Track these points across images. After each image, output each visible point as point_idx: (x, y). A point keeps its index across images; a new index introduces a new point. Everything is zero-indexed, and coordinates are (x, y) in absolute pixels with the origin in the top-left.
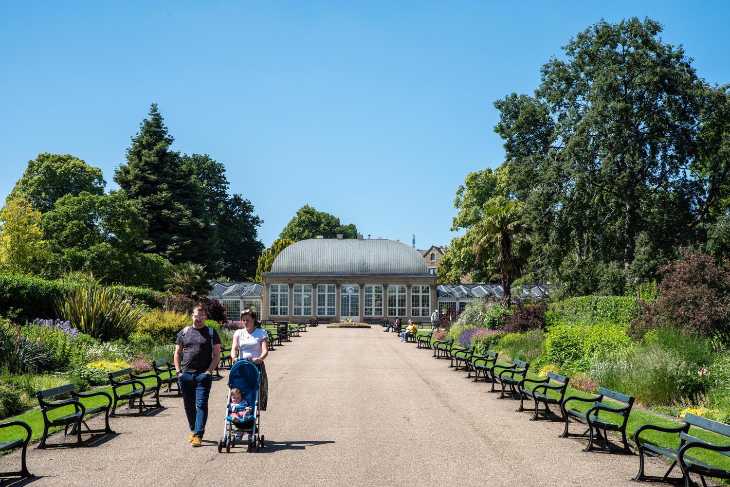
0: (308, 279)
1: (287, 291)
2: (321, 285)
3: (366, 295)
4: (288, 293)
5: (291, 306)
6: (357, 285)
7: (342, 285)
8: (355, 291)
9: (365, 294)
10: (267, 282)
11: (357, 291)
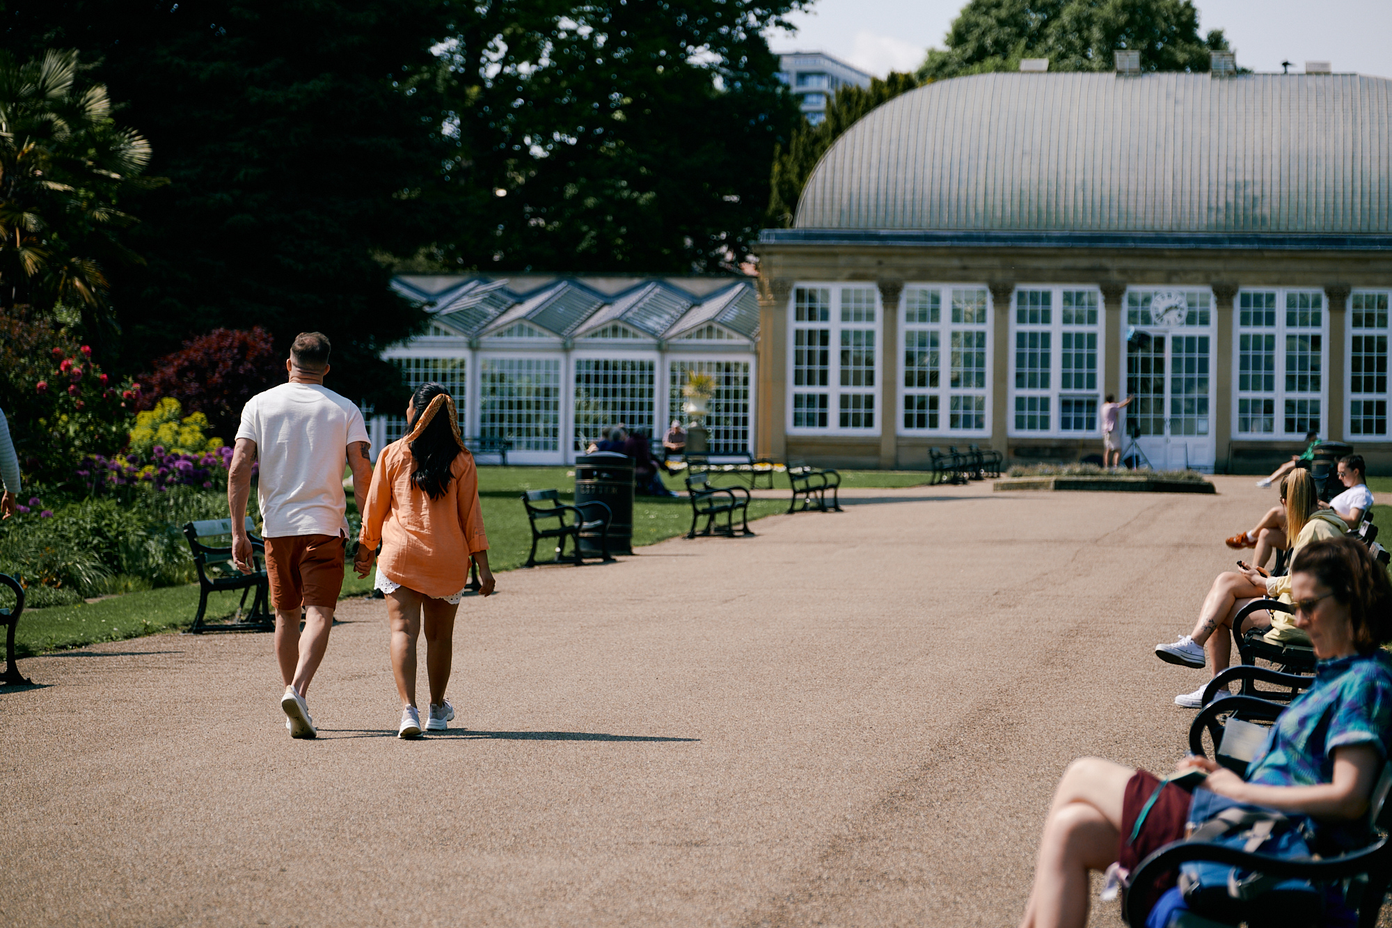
0: (969, 262)
1: (870, 316)
2: (1028, 287)
3: (1244, 339)
4: (877, 326)
5: (889, 386)
6: (1203, 292)
7: (1133, 289)
8: (1190, 320)
9: (1238, 330)
10: (776, 273)
11: (1205, 321)
